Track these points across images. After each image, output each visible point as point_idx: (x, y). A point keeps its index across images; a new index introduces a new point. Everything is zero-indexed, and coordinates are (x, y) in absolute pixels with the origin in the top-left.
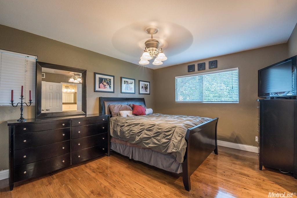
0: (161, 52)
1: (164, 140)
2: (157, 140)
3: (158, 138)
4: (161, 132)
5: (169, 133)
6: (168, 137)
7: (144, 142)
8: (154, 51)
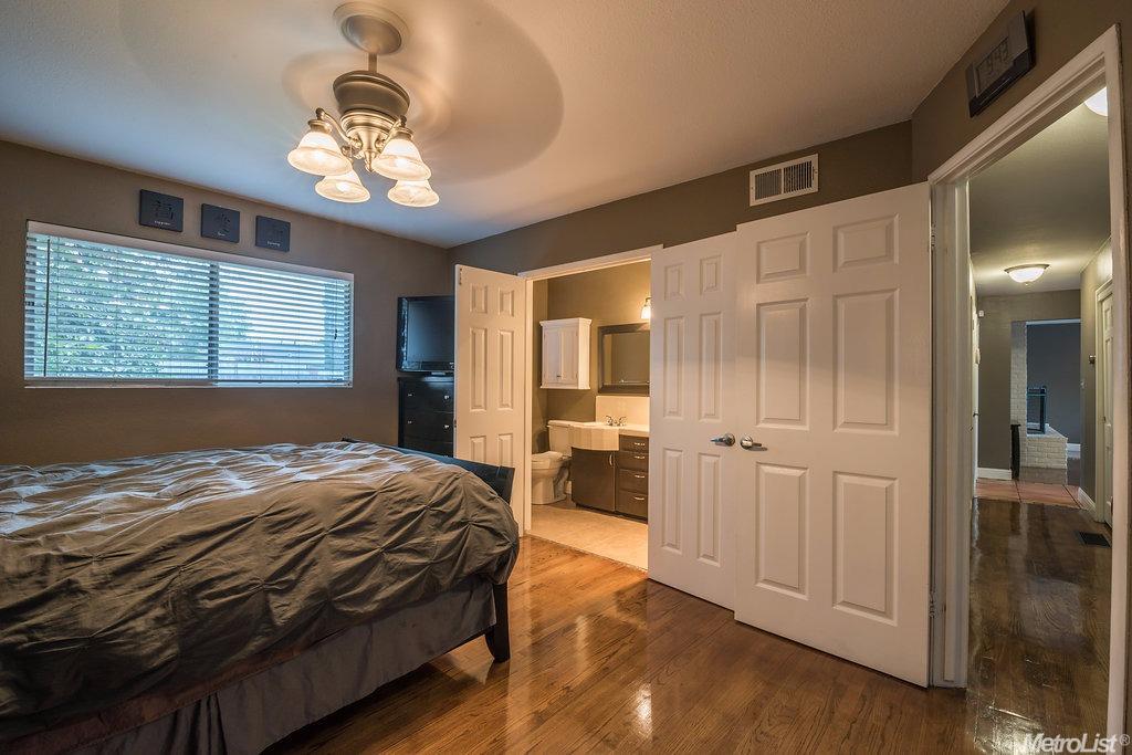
0: (400, 135)
1: (446, 538)
2: (412, 551)
3: (415, 541)
4: (418, 513)
5: (454, 502)
6: (456, 519)
7: (340, 601)
8: (375, 134)
